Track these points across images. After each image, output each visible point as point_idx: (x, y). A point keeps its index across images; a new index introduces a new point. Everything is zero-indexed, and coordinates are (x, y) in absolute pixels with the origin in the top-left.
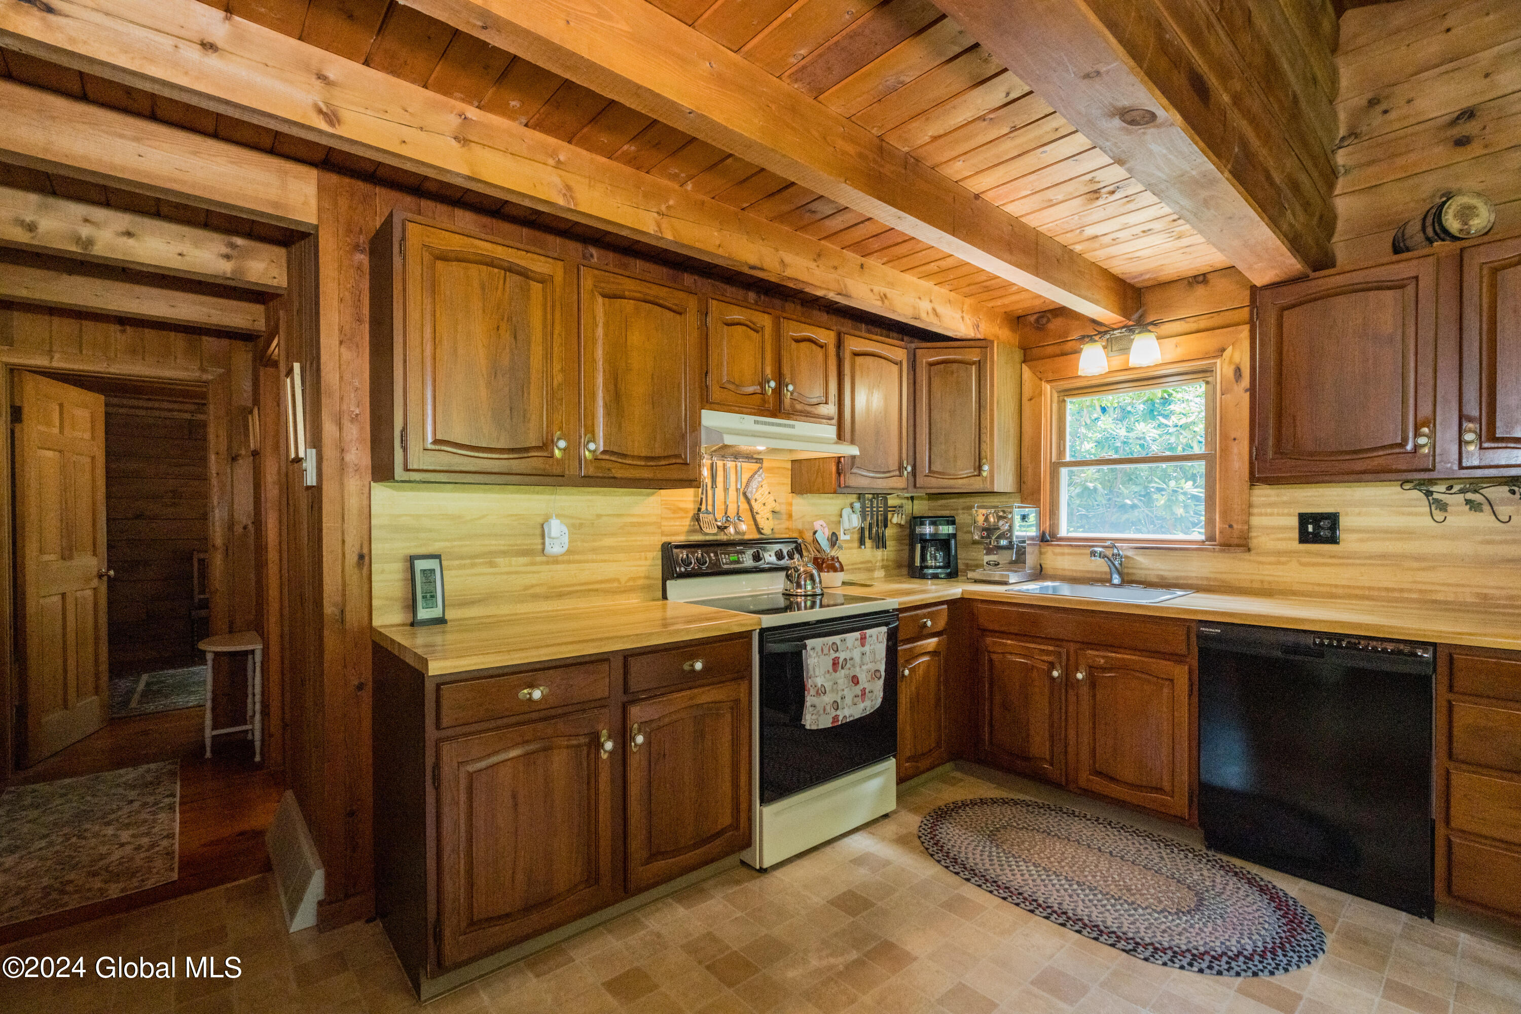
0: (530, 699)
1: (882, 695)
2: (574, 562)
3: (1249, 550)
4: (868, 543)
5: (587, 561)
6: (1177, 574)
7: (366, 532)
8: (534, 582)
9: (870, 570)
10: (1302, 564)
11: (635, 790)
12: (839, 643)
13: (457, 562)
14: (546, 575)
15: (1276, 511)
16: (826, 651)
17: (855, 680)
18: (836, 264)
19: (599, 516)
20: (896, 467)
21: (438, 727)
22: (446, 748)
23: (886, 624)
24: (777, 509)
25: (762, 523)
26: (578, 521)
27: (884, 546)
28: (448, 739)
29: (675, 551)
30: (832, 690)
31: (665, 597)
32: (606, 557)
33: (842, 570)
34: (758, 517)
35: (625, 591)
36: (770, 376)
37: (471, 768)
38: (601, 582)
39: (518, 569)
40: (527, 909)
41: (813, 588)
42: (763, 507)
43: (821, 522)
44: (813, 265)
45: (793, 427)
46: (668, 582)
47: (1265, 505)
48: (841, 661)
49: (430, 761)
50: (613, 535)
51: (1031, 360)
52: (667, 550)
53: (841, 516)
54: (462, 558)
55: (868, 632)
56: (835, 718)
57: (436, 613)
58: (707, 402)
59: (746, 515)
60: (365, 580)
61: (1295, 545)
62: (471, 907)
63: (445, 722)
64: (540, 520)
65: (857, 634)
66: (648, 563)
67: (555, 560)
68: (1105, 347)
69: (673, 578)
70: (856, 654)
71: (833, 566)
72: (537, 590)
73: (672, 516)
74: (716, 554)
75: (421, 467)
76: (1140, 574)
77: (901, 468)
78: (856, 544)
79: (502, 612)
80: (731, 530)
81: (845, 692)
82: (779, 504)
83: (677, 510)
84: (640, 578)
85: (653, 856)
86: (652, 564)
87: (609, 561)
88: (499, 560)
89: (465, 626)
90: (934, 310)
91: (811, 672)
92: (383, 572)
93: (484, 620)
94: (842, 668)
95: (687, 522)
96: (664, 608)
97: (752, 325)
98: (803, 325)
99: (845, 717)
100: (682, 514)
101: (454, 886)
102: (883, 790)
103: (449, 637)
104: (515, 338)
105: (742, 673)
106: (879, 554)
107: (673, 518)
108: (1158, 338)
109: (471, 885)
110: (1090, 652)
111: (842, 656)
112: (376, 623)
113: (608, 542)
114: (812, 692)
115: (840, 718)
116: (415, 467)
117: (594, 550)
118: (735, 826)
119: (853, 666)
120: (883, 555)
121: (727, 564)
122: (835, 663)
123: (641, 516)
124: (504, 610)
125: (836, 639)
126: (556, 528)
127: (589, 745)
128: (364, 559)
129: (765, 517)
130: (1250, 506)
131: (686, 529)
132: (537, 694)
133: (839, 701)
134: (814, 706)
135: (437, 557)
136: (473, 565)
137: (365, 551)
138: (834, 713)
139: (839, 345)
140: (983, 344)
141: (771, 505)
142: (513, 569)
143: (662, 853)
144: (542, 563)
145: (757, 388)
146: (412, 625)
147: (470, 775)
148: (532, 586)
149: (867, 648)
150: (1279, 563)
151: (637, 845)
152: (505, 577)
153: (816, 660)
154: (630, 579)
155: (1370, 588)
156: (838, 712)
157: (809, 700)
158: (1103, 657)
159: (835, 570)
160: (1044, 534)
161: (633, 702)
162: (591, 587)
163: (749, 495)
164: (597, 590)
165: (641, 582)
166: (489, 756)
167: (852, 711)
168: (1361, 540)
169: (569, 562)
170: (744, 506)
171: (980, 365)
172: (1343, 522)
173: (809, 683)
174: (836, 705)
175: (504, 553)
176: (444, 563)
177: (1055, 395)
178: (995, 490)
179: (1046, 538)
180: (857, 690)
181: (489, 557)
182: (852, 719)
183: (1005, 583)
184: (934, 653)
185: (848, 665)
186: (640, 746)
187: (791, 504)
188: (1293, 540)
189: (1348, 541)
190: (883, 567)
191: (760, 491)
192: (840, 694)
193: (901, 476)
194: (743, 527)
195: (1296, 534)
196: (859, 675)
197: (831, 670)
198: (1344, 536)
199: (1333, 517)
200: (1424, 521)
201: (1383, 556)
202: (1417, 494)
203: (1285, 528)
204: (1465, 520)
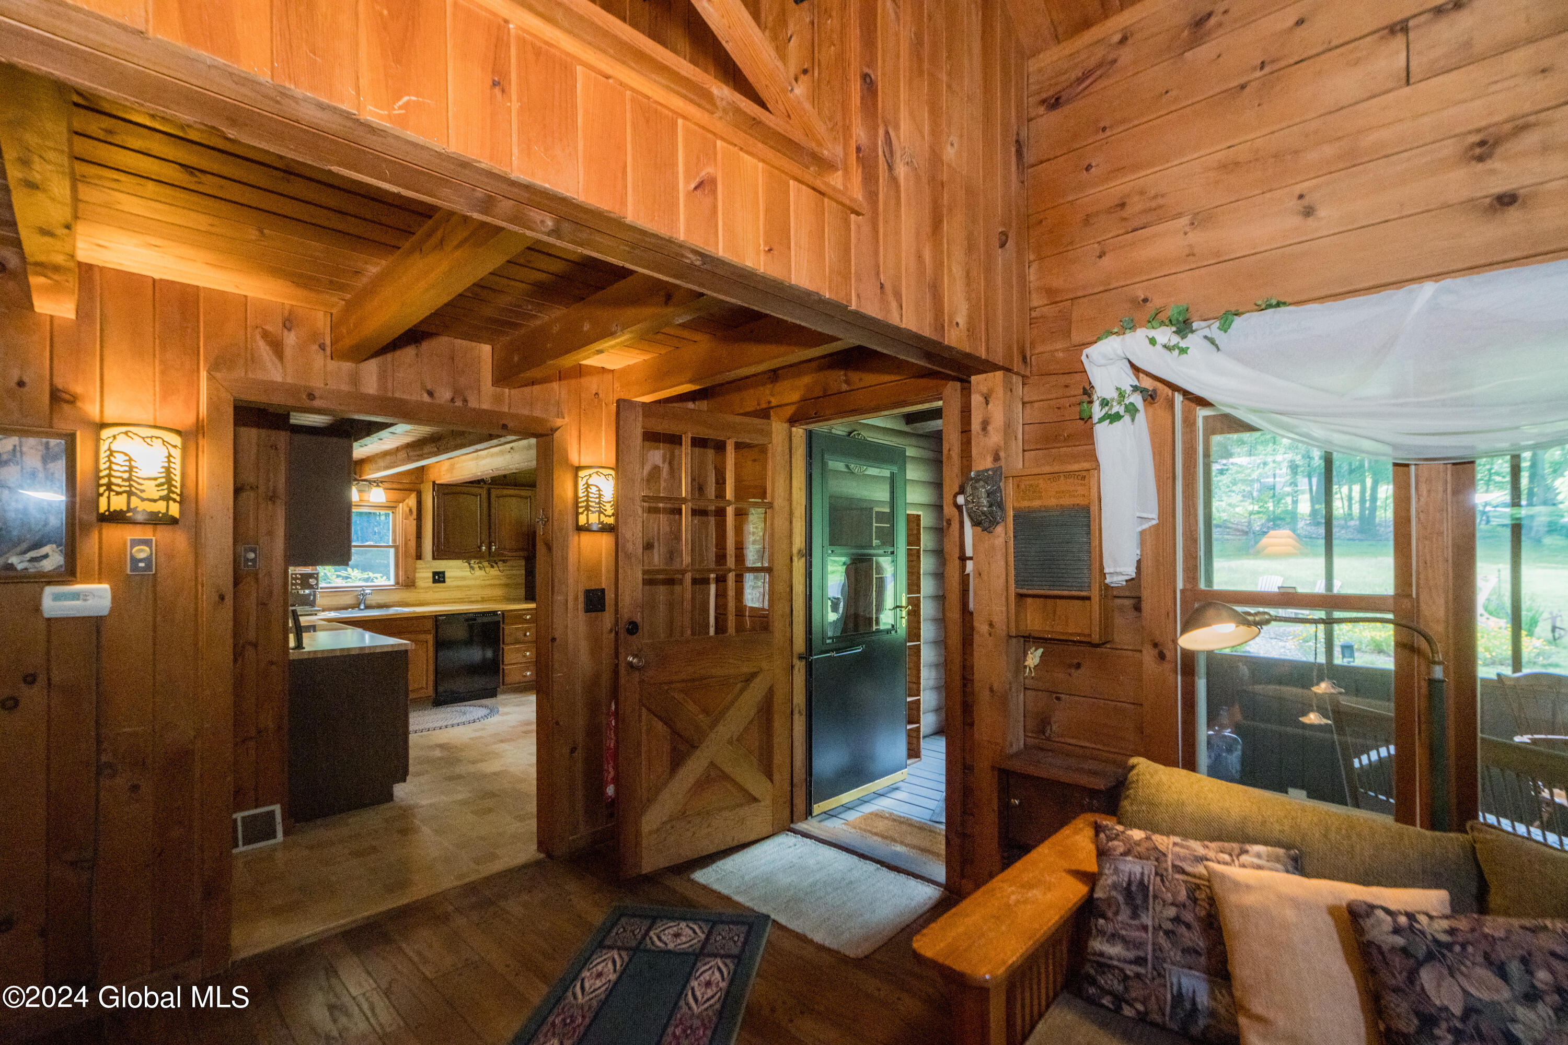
3: (414, 587)
6: (386, 601)
10: (433, 592)
15: (424, 571)
47: (421, 568)
61: (431, 584)
130: (416, 569)
150: (427, 592)
155: (454, 597)
168: (452, 581)
172: (447, 575)
188: (429, 582)
189: (448, 582)
195: (431, 580)
198: (447, 580)
199: (443, 573)
200: (469, 574)
201: (458, 587)
202: (467, 564)
203: (428, 578)
204: (478, 573)
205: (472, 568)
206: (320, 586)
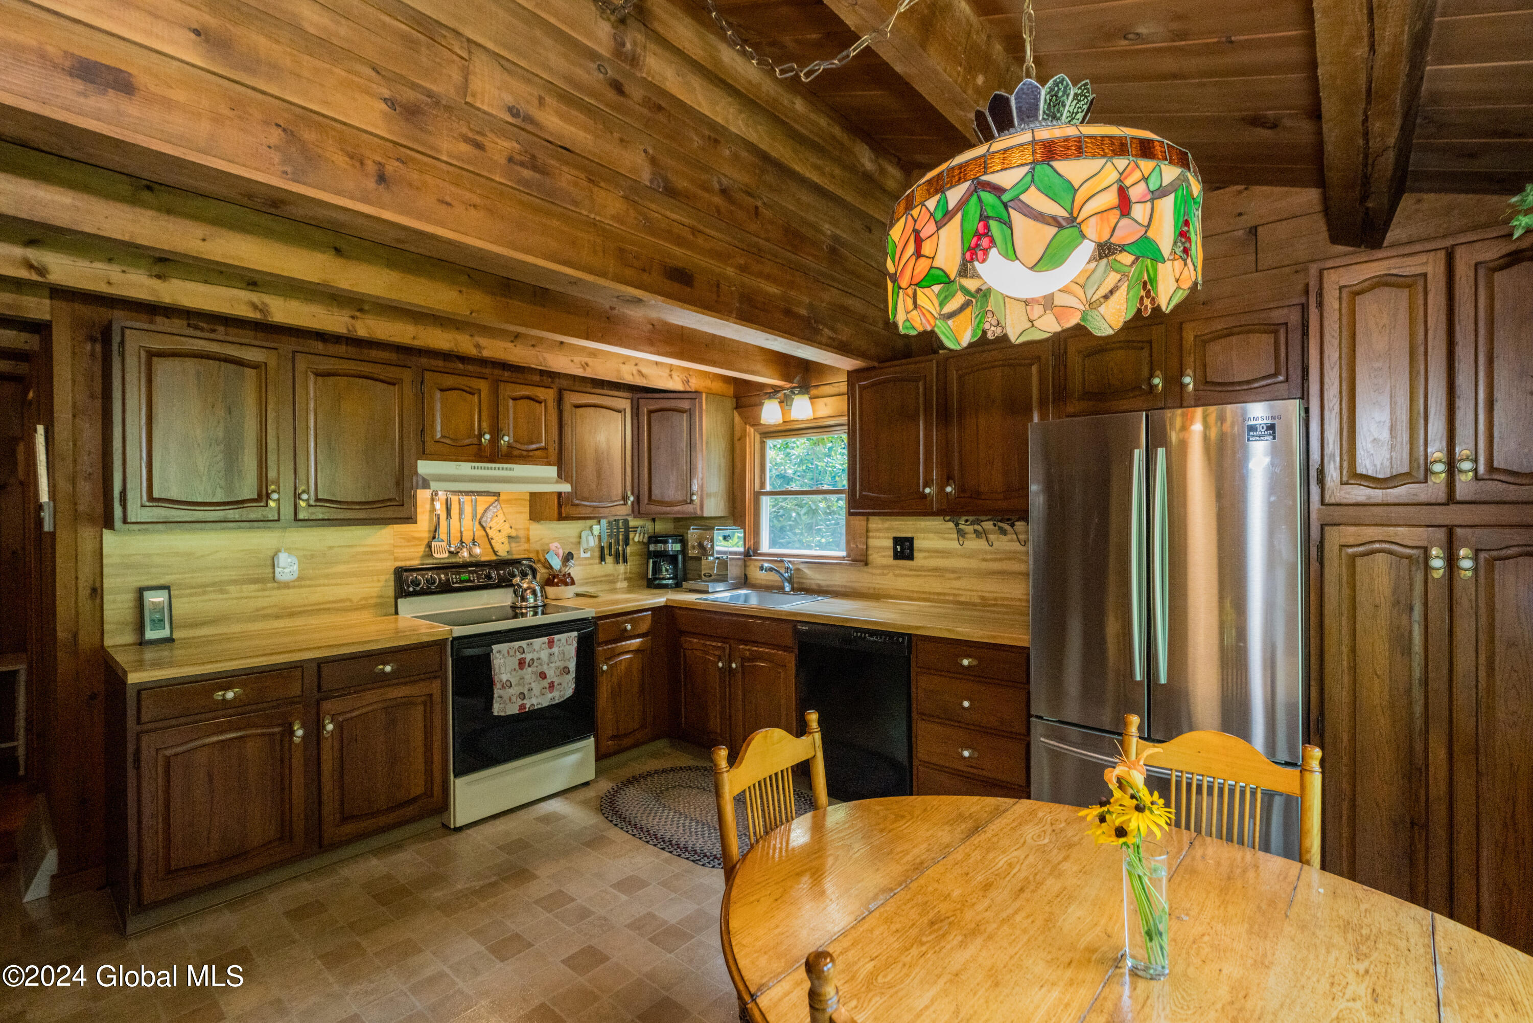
0: (224, 699)
1: (573, 686)
2: (305, 586)
3: (866, 564)
4: (609, 559)
5: (319, 586)
6: (828, 583)
7: (98, 571)
8: (265, 605)
9: (613, 582)
10: (896, 575)
11: (327, 767)
12: (525, 646)
13: (188, 591)
14: (276, 598)
15: (881, 535)
16: (512, 653)
17: (543, 676)
18: (533, 343)
19: (331, 548)
20: (620, 497)
21: (139, 722)
22: (144, 738)
23: (577, 630)
24: (514, 534)
25: (497, 547)
26: (310, 553)
27: (625, 561)
28: (147, 732)
29: (405, 574)
30: (519, 684)
31: (396, 613)
32: (339, 581)
33: (573, 583)
34: (493, 542)
35: (357, 609)
36: (486, 430)
37: (168, 752)
38: (334, 602)
39: (250, 595)
40: (223, 861)
41: (535, 600)
42: (498, 533)
43: (556, 544)
44: (510, 345)
45: (512, 469)
46: (399, 601)
47: (878, 530)
48: (527, 661)
49: (131, 749)
50: (345, 562)
51: (741, 407)
52: (400, 573)
53: (580, 537)
54: (192, 587)
55: (556, 637)
56: (522, 706)
57: (165, 633)
58: (424, 454)
59: (483, 541)
60: (98, 608)
61: (891, 561)
62: (168, 858)
63: (144, 719)
64: (271, 553)
65: (545, 639)
66: (381, 584)
67: (286, 585)
68: (781, 402)
69: (402, 597)
70: (544, 655)
71: (566, 580)
72: (269, 611)
73: (406, 544)
74: (446, 575)
75: (139, 520)
76: (808, 583)
77: (625, 498)
78: (597, 561)
79: (233, 631)
80: (465, 554)
81: (533, 685)
82: (516, 529)
83: (411, 539)
84: (372, 597)
85: (345, 819)
86: (385, 585)
87: (341, 585)
88: (232, 588)
89: (188, 643)
90: (639, 372)
91: (497, 670)
92: (114, 601)
93: (210, 638)
94: (529, 666)
95: (421, 549)
96: (396, 621)
97: (468, 389)
98: (518, 386)
99: (533, 705)
100: (417, 542)
101: (152, 843)
102: (581, 763)
103: (177, 652)
104: (230, 413)
105: (438, 674)
106: (621, 567)
107: (408, 546)
108: (810, 398)
109: (168, 841)
110: (742, 647)
111: (528, 657)
112: (108, 642)
113: (342, 568)
114: (498, 686)
115: (528, 706)
116: (133, 520)
117: (327, 576)
118: (429, 793)
119: (541, 664)
120: (626, 569)
121: (457, 583)
122: (522, 663)
123: (371, 546)
124: (236, 628)
125: (523, 643)
126: (284, 559)
127: (282, 734)
128: (97, 592)
129: (500, 541)
130: (867, 531)
131: (421, 554)
132: (230, 695)
133: (526, 692)
134: (500, 697)
135: (166, 588)
136: (204, 593)
137: (98, 585)
138: (520, 702)
139: (560, 400)
140: (693, 395)
141: (507, 530)
142: (243, 595)
143: (353, 817)
144: (273, 589)
145: (475, 441)
146: (140, 644)
147: (168, 760)
148: (264, 608)
149: (555, 650)
150: (883, 574)
151: (329, 809)
152: (235, 601)
153: (502, 661)
154: (361, 600)
155: (930, 593)
156: (525, 702)
157: (497, 692)
158: (749, 650)
159: (566, 584)
160: (748, 552)
161: (326, 698)
162: (322, 607)
163: (484, 524)
164: (329, 609)
165: (372, 601)
166: (186, 743)
167: (539, 699)
168: (925, 558)
169: (301, 587)
170: (480, 533)
171: (690, 412)
172: (917, 544)
173: (496, 679)
174: (522, 696)
175: (235, 582)
176: (172, 592)
177: (758, 437)
178: (705, 515)
179: (750, 553)
180: (545, 683)
181: (220, 586)
182: (540, 706)
183: (707, 592)
184: (637, 651)
185: (535, 664)
186: (332, 731)
187: (528, 529)
188: (889, 556)
189: (920, 559)
190: (626, 579)
191: (495, 520)
192: (527, 687)
193: (625, 504)
194: (477, 551)
195: (891, 553)
196: (547, 672)
197: (517, 668)
198: (916, 554)
199: (910, 540)
200: (954, 545)
201: (936, 569)
202: (951, 525)
203: (885, 548)
204: (974, 544)
205: (961, 533)
206: (717, 548)
